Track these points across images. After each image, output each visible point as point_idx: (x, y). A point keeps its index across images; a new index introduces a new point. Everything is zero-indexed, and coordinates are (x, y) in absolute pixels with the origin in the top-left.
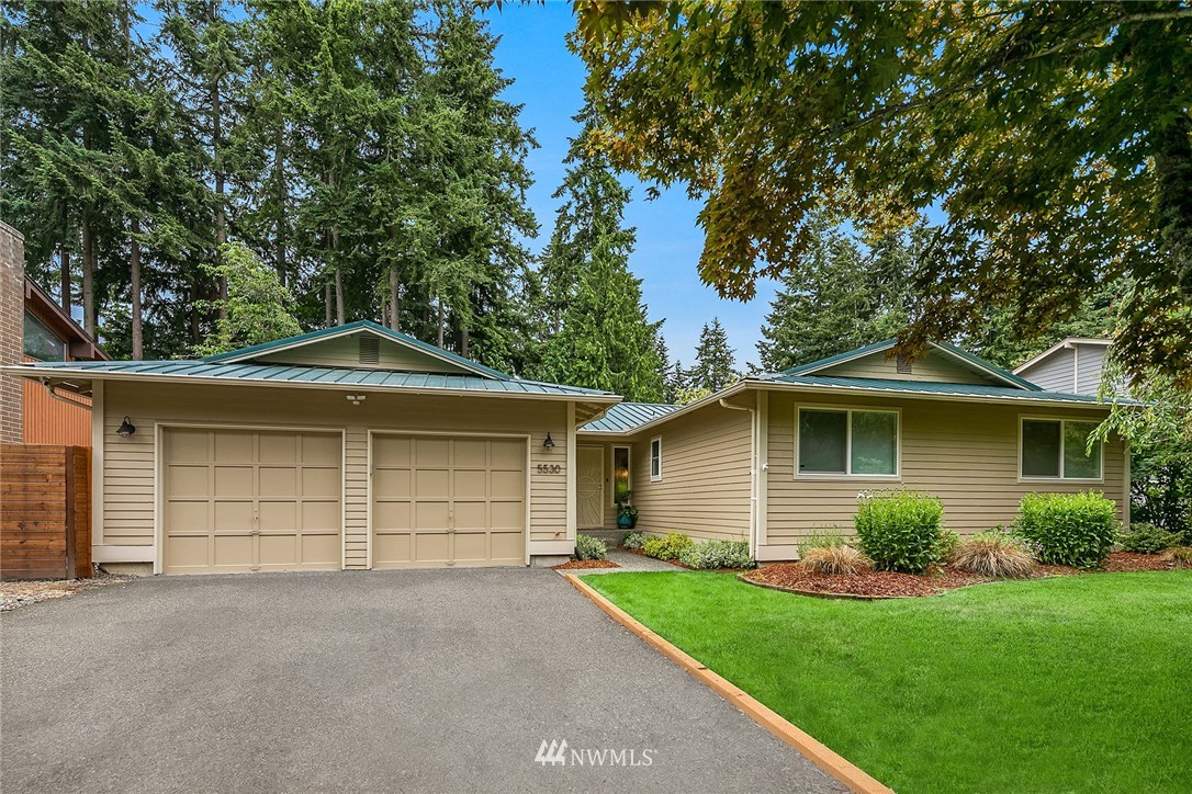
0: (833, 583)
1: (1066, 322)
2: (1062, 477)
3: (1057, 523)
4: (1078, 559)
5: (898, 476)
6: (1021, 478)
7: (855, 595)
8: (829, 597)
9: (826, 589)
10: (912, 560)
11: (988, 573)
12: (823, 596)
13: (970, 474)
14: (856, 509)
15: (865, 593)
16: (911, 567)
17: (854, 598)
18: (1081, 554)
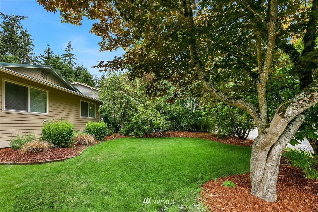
0: (41, 157)
1: (68, 77)
2: (89, 117)
3: (96, 129)
4: (100, 138)
5: (48, 114)
6: (81, 117)
7: (53, 160)
8: (43, 163)
9: (40, 160)
10: (66, 143)
11: (86, 144)
12: (40, 163)
13: (69, 115)
14: (42, 125)
15: (58, 158)
16: (66, 145)
17: (54, 161)
18: (101, 137)
